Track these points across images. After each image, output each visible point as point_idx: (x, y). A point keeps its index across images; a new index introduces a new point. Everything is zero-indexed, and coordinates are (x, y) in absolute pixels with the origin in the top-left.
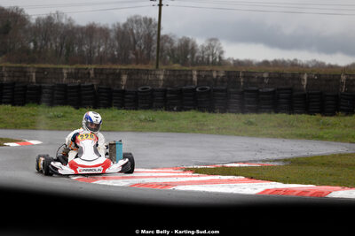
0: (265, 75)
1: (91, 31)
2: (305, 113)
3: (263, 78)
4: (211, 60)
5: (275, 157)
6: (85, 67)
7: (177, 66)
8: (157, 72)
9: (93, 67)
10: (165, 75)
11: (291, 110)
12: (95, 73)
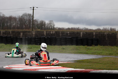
0: (68, 33)
1: (10, 18)
2: (81, 45)
3: (68, 34)
4: (50, 28)
5: (72, 60)
6: (9, 30)
7: (39, 30)
8: (32, 32)
9: (11, 30)
10: (35, 33)
11: (77, 44)
12: (12, 32)
